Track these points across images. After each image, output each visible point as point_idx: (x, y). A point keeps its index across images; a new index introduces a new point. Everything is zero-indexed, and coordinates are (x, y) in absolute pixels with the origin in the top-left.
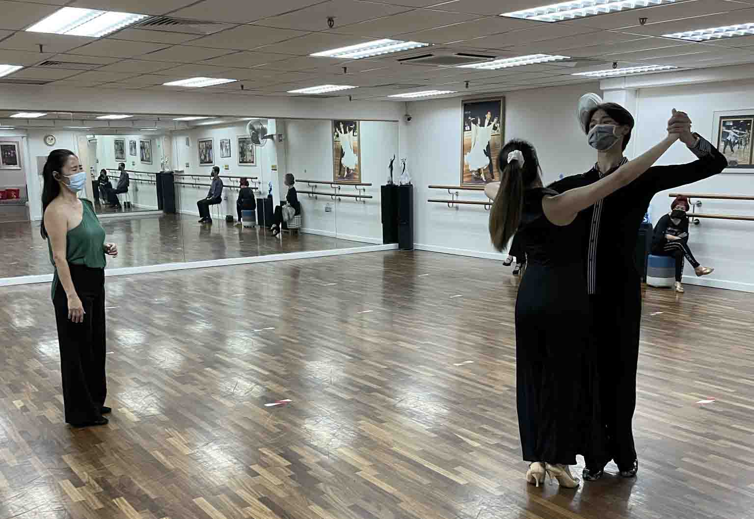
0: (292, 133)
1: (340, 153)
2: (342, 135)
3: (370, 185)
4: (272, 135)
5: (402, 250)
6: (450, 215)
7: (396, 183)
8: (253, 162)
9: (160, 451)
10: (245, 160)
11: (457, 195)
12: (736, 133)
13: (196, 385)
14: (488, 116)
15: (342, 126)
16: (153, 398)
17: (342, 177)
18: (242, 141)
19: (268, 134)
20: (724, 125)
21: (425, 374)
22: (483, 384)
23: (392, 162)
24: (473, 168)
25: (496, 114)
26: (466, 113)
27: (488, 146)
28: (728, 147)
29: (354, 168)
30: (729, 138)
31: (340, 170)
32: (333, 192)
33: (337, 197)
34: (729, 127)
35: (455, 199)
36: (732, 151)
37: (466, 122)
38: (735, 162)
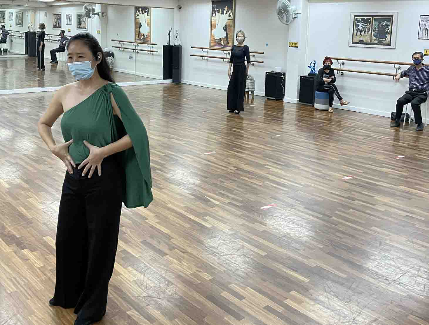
0: (111, 12)
1: (139, 25)
2: (141, 15)
3: (157, 44)
4: (98, 13)
5: (174, 83)
6: (203, 64)
7: (172, 44)
8: (86, 28)
9: (23, 207)
10: (81, 27)
11: (207, 53)
12: (363, 25)
13: (47, 165)
14: (226, 8)
15: (140, 9)
16: (19, 173)
17: (140, 39)
18: (80, 16)
19: (96, 12)
20: (356, 20)
21: (188, 160)
22: (221, 166)
23: (170, 32)
24: (217, 37)
25: (230, 8)
26: (213, 6)
27: (226, 26)
28: (359, 33)
29: (147, 34)
30: (359, 27)
31: (139, 35)
32: (134, 48)
33: (137, 51)
35: (206, 55)
36: (361, 34)
37: (213, 11)
38: (362, 41)
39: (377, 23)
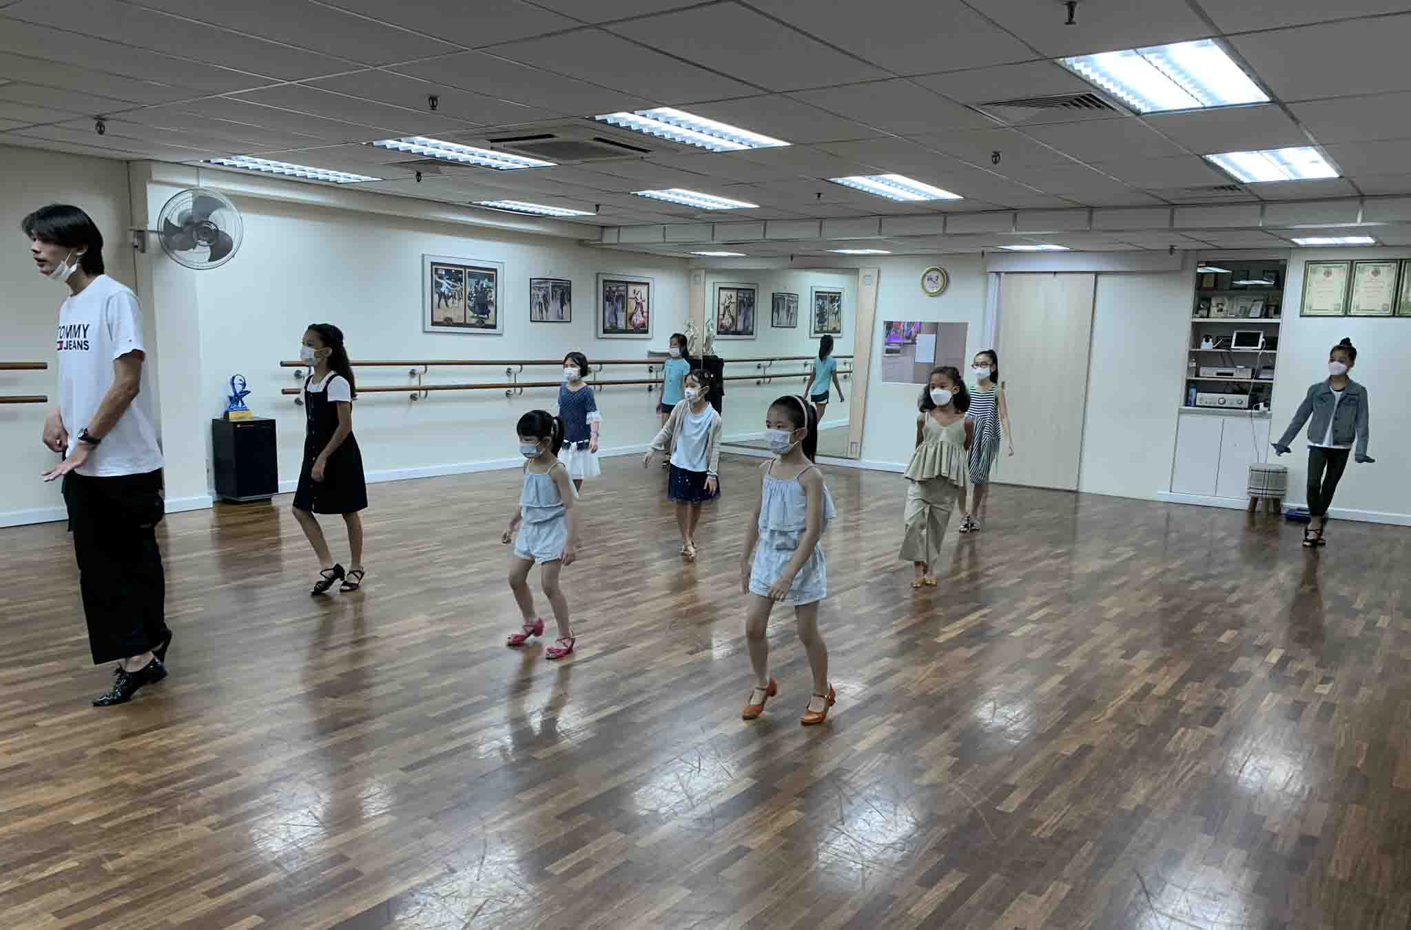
12: (449, 284)
28: (443, 301)
30: (443, 289)
34: (441, 277)
36: (447, 305)
38: (450, 319)
39: (473, 281)
